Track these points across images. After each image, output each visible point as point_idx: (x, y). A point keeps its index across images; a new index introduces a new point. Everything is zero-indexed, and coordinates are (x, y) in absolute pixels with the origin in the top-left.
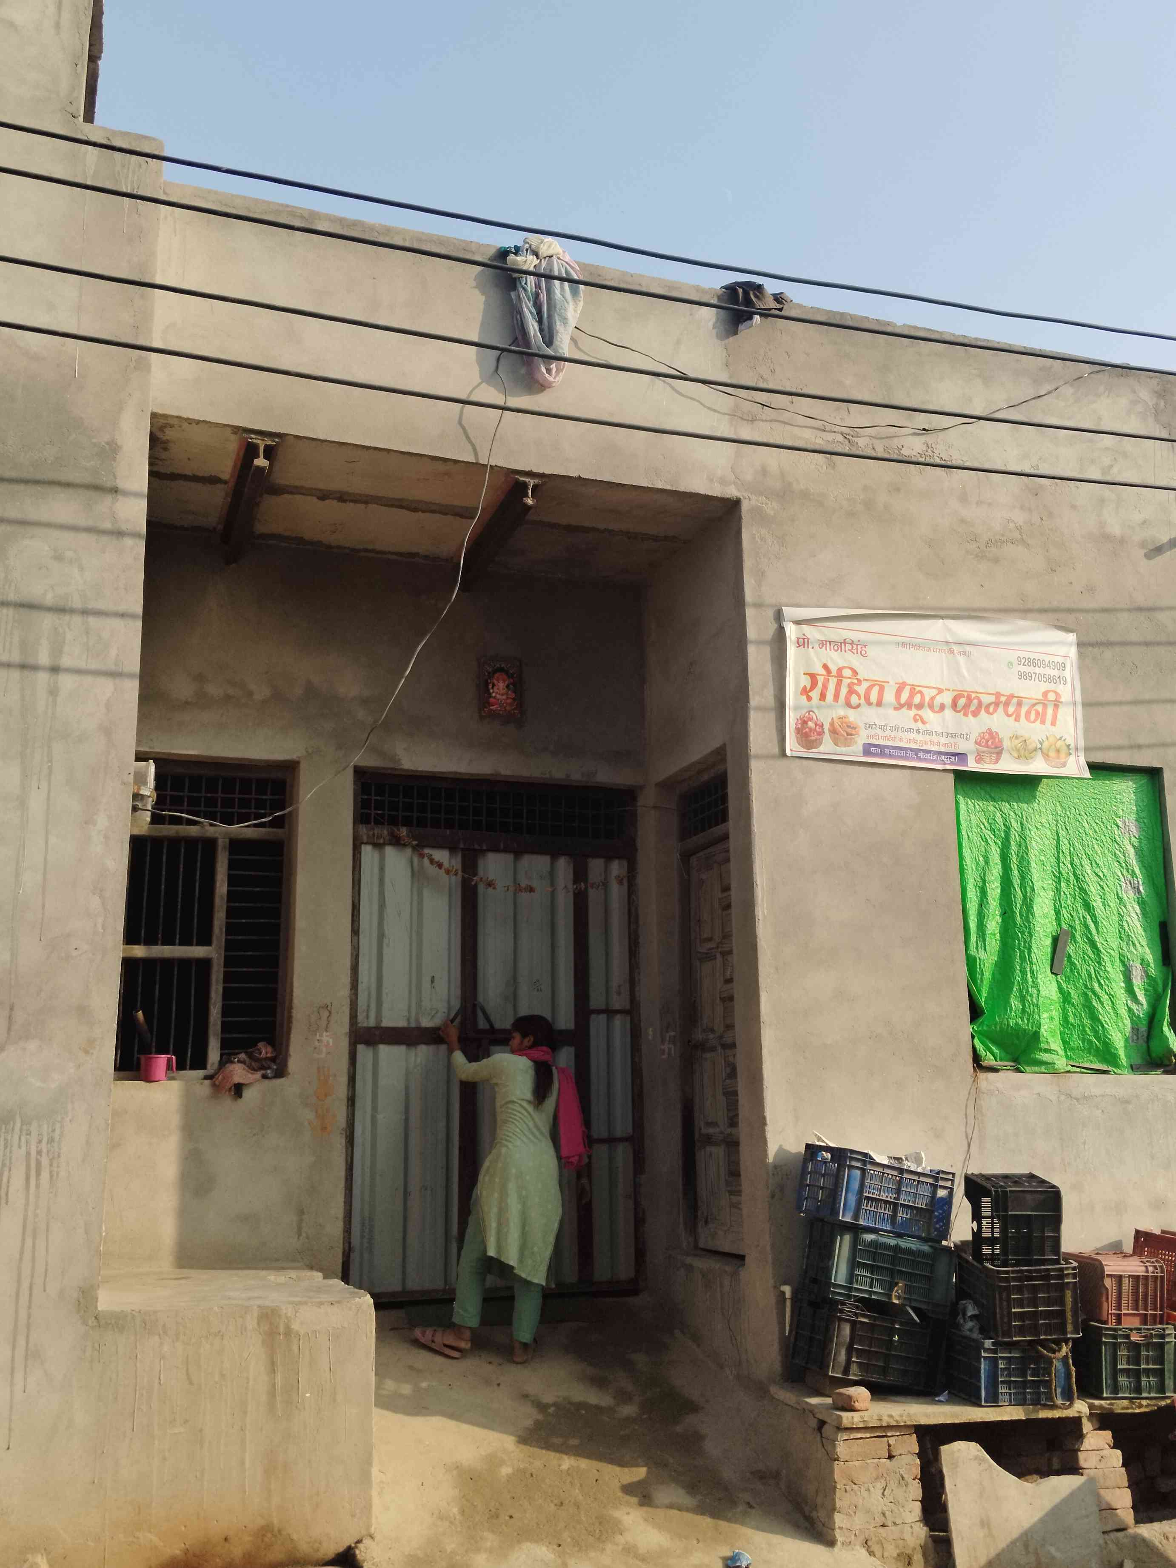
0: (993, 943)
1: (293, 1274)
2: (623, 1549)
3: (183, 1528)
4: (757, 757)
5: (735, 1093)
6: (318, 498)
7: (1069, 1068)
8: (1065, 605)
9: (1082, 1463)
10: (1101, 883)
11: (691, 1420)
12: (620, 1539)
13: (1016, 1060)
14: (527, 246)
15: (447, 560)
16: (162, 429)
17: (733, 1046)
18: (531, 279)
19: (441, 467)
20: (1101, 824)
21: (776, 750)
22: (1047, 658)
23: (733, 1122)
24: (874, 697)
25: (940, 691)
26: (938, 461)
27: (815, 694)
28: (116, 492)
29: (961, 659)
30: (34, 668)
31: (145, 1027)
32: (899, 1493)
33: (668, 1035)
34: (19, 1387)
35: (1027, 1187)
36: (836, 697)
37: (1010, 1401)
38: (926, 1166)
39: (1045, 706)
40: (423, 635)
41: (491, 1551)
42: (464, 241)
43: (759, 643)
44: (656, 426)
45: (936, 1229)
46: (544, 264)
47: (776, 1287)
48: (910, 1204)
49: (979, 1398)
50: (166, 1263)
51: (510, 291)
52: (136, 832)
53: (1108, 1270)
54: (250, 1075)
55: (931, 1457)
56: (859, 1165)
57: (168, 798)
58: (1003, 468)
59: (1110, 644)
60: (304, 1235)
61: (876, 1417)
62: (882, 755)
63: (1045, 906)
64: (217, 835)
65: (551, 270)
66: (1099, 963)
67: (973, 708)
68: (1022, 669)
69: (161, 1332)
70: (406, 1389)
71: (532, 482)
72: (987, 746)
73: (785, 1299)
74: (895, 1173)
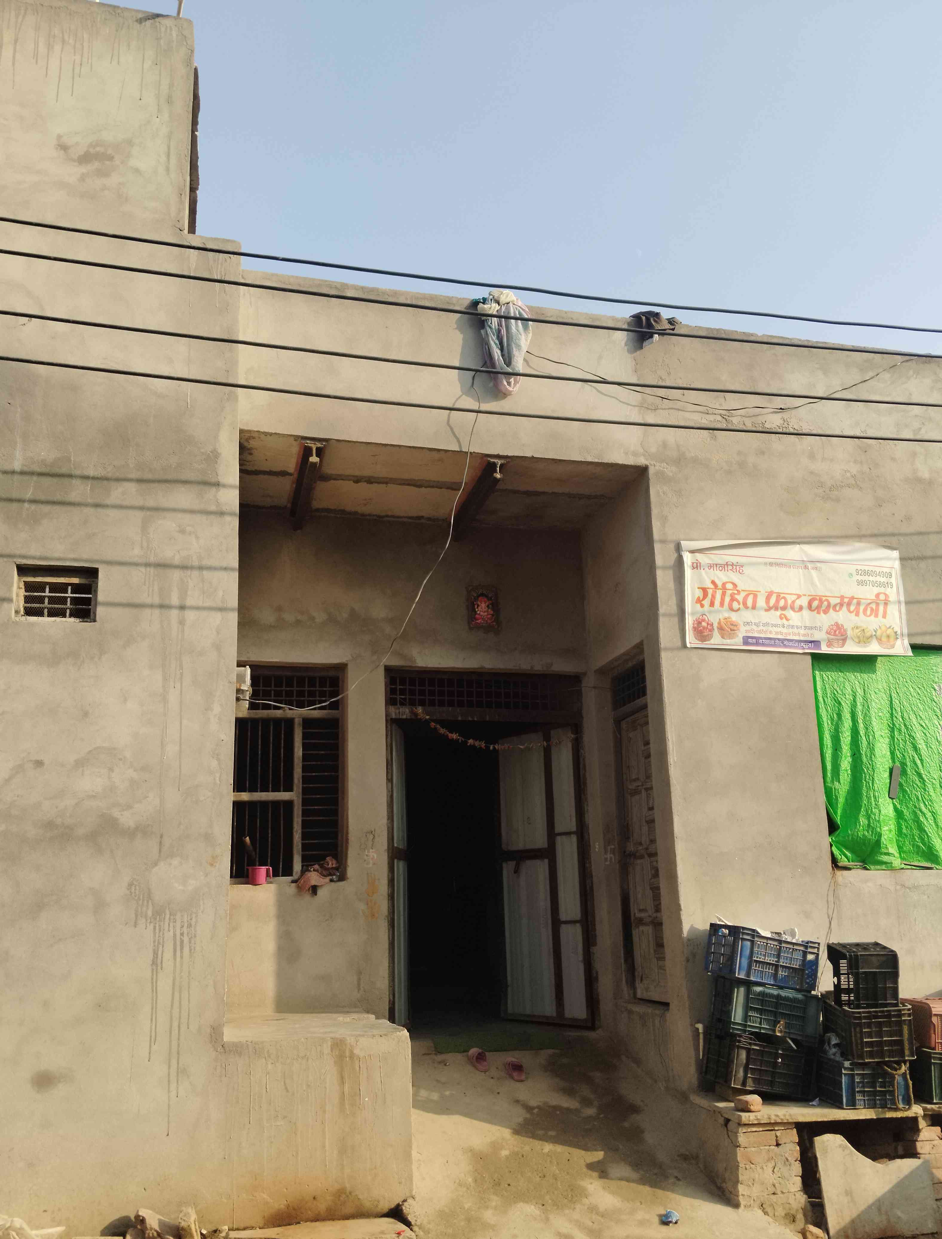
0: (845, 775)
1: (355, 1016)
2: (588, 1208)
3: (285, 1190)
4: (666, 649)
5: (658, 888)
6: (354, 482)
7: (903, 866)
8: (890, 530)
9: (919, 1150)
10: (924, 731)
11: (636, 1118)
12: (585, 1201)
13: (864, 861)
14: (491, 297)
15: (443, 520)
16: (247, 440)
17: (655, 854)
18: (495, 320)
19: (436, 455)
20: (923, 688)
21: (679, 644)
22: (878, 570)
23: (658, 909)
24: (750, 602)
25: (799, 596)
26: (792, 431)
27: (706, 602)
28: (218, 485)
29: (814, 573)
30: (169, 607)
31: (251, 848)
32: (785, 1170)
33: (609, 848)
34: (173, 1094)
35: (873, 952)
36: (722, 604)
37: (865, 1105)
38: (798, 938)
39: (878, 605)
40: (428, 573)
41: (496, 1208)
42: (448, 297)
43: (664, 568)
44: (586, 418)
45: (807, 983)
46: (503, 308)
47: (692, 1025)
48: (788, 965)
49: (842, 1103)
50: (269, 1009)
51: (480, 329)
52: (241, 715)
53: (934, 1011)
54: (322, 880)
55: (808, 1145)
56: (749, 937)
57: (261, 691)
58: (840, 434)
59: (923, 558)
60: (362, 989)
61: (766, 1116)
62: (757, 644)
63: (883, 749)
64: (294, 716)
65: (509, 313)
66: (925, 790)
67: (824, 608)
68: (860, 578)
69: (266, 1056)
70: (435, 1096)
71: (499, 462)
72: (835, 635)
73: (699, 1033)
74: (776, 943)
